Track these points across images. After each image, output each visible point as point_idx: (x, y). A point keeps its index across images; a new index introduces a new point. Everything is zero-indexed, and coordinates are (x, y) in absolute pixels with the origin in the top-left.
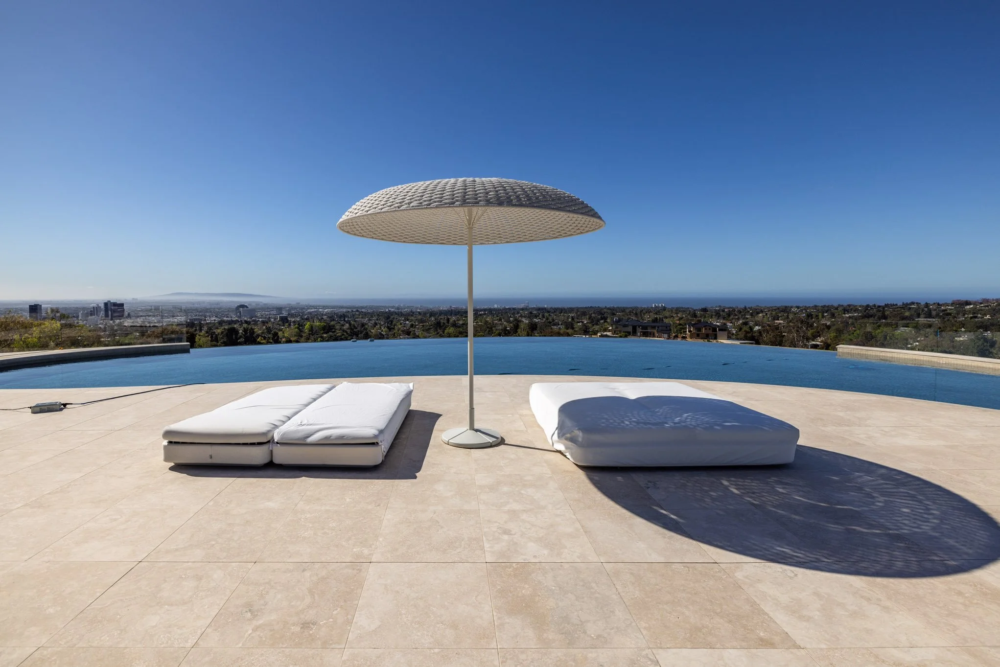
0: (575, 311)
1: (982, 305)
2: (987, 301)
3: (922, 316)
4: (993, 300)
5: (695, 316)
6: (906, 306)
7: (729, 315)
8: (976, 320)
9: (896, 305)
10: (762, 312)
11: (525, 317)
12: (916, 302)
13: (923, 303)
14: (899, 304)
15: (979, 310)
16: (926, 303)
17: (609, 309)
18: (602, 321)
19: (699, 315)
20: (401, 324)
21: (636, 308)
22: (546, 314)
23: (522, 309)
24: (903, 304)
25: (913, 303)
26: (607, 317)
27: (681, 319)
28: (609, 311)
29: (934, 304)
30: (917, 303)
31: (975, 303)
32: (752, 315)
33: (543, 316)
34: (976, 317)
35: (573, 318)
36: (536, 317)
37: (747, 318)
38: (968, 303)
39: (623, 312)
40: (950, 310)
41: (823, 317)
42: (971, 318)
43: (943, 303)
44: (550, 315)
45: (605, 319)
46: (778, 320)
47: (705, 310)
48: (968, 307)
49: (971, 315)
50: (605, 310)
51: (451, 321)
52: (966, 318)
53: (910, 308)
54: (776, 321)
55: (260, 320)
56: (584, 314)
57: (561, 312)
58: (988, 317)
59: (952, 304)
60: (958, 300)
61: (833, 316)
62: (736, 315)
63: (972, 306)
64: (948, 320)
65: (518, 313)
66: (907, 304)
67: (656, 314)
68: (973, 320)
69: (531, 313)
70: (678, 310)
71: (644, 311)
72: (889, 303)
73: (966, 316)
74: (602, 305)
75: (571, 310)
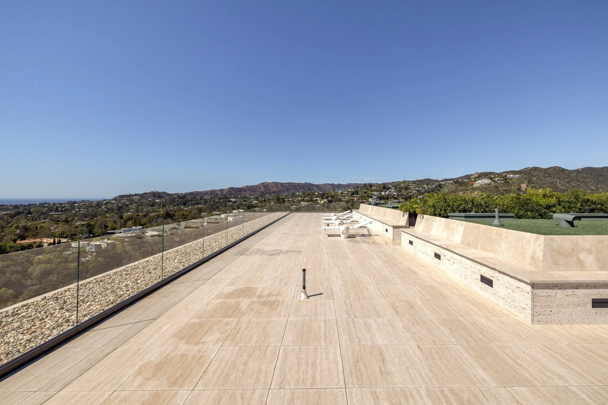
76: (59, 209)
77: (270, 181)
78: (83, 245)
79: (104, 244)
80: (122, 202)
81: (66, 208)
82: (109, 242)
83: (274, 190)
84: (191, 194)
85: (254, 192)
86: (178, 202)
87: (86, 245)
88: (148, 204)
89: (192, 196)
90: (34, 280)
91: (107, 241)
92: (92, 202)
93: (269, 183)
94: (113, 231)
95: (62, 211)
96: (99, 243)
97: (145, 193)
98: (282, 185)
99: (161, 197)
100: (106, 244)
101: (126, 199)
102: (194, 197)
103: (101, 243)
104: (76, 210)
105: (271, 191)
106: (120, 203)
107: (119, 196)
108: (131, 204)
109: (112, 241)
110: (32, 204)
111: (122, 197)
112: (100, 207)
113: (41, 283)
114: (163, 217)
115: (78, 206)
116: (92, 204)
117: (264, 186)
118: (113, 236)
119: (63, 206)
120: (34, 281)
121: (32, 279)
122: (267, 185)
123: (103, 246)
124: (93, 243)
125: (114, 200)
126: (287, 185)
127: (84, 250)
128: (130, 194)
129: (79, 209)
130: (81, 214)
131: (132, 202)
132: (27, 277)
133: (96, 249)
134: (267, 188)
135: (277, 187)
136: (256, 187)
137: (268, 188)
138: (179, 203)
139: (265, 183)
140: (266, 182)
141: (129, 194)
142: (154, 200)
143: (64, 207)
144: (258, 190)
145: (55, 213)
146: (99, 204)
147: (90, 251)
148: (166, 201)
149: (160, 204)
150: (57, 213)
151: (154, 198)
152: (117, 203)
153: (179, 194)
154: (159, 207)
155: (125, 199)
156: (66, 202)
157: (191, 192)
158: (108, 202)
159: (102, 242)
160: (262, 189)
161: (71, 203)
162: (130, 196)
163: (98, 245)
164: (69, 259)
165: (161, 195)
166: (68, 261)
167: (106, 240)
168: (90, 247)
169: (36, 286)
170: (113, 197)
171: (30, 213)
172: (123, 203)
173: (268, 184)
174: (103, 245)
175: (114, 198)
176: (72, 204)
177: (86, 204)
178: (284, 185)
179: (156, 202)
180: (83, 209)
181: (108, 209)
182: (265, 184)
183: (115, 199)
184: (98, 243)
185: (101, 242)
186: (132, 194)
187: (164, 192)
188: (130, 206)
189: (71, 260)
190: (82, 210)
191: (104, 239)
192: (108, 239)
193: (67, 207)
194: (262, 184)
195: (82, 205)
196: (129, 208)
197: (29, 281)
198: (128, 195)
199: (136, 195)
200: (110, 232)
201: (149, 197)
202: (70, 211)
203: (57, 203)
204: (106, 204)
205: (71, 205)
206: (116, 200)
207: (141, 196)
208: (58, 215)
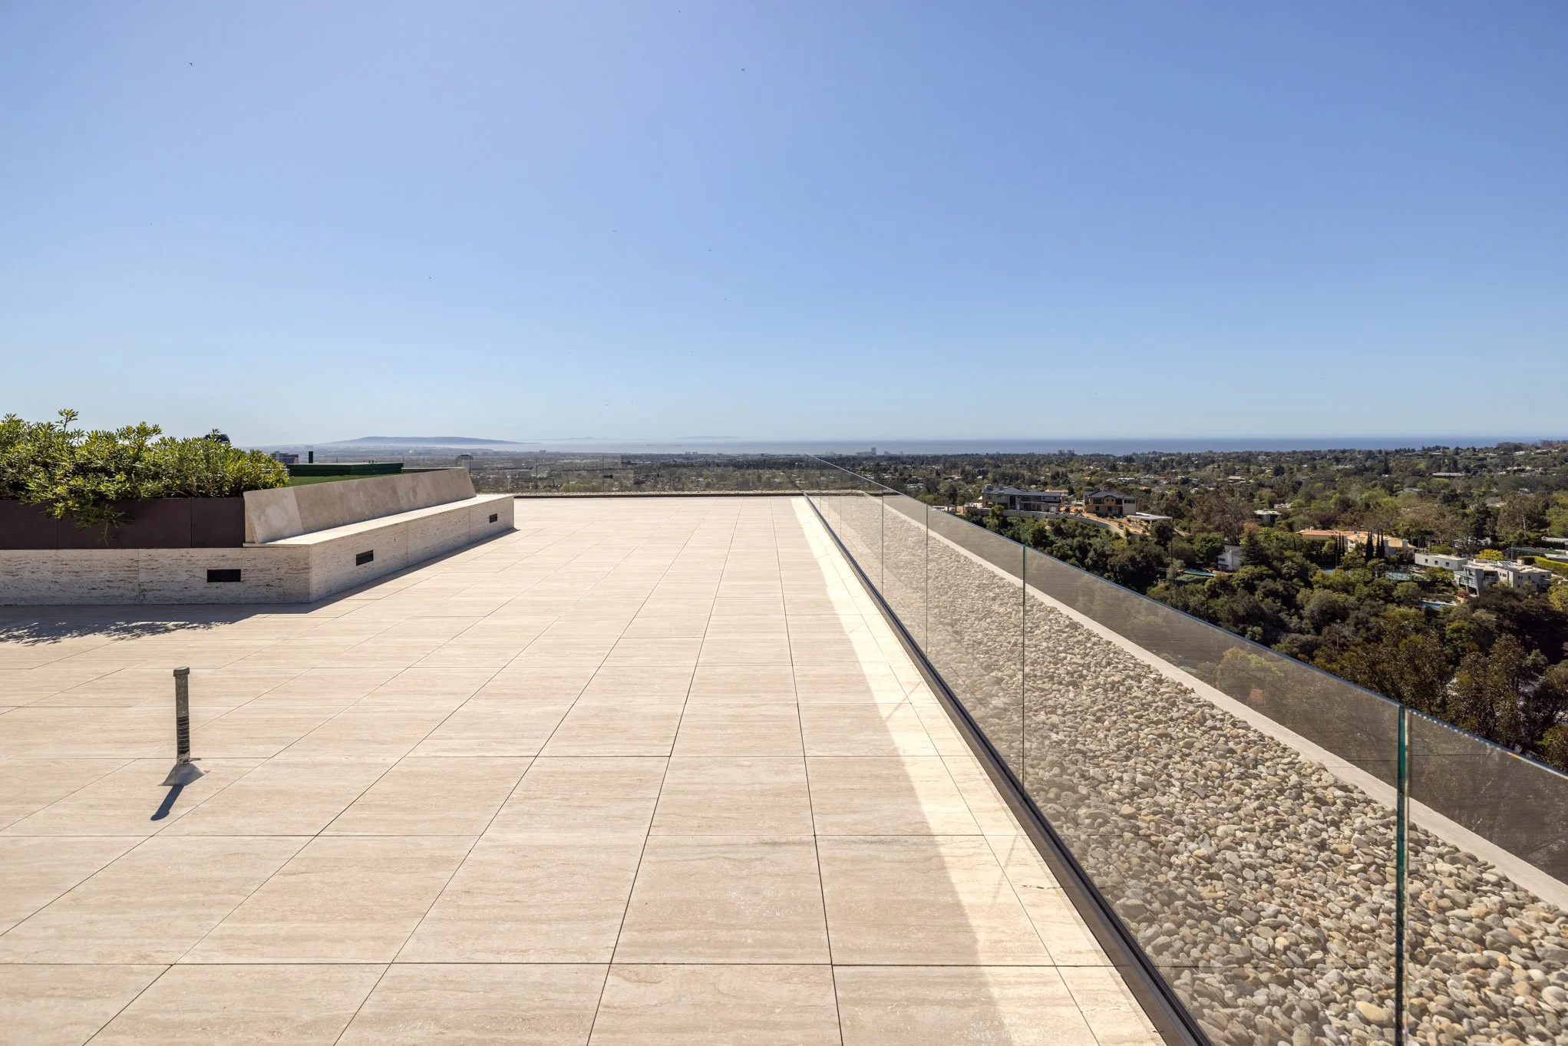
0: (942, 461)
1: (1539, 451)
2: (1548, 444)
3: (1444, 469)
5: (1114, 468)
6: (1426, 453)
7: (1164, 468)
8: (1523, 475)
9: (1414, 451)
10: (1213, 462)
11: (869, 471)
12: (1442, 446)
13: (1452, 448)
14: (1418, 448)
15: (1533, 459)
16: (1457, 449)
17: (991, 457)
18: (980, 477)
19: (1120, 468)
20: (692, 482)
21: (1032, 456)
22: (901, 467)
23: (866, 459)
24: (1424, 449)
25: (1437, 448)
26: (988, 472)
27: (1093, 473)
28: (991, 462)
30: (1444, 448)
32: (1197, 467)
33: (896, 470)
34: (1523, 471)
35: (938, 474)
36: (885, 470)
37: (1189, 473)
38: (1518, 448)
39: (1011, 462)
41: (1299, 470)
44: (905, 468)
45: (984, 473)
46: (1234, 474)
47: (1129, 460)
48: (1517, 453)
50: (986, 460)
51: (764, 478)
52: (1508, 472)
53: (1432, 456)
54: (1231, 477)
55: (492, 476)
56: (954, 466)
57: (922, 464)
60: (1507, 443)
61: (1314, 468)
62: (1173, 468)
64: (1481, 475)
65: (860, 465)
66: (1429, 449)
67: (1058, 465)
69: (878, 465)
70: (1090, 459)
71: (1042, 462)
72: (1403, 448)
74: (983, 452)
75: (936, 459)
76: (1460, 466)
78: (1447, 564)
79: (1505, 572)
82: (1528, 569)
87: (1456, 566)
90: (1306, 621)
91: (1520, 568)
94: (1562, 540)
95: (1467, 469)
96: (1492, 569)
100: (1511, 574)
103: (1496, 569)
104: (1509, 468)
109: (1539, 570)
110: (1405, 451)
113: (1318, 632)
115: (1526, 456)
118: (1549, 556)
119: (1481, 455)
120: (1306, 624)
121: (1301, 618)
123: (1502, 579)
124: (1474, 564)
127: (1446, 578)
129: (1519, 465)
132: (1293, 610)
133: (1480, 581)
145: (1448, 474)
147: (1461, 586)
150: (1452, 474)
156: (1494, 447)
159: (1502, 568)
161: (1506, 449)
163: (1488, 574)
164: (1395, 593)
166: (1391, 596)
167: (1520, 562)
168: (1464, 573)
169: (1307, 636)
171: (1387, 471)
174: (1504, 575)
177: (1550, 452)
180: (1534, 467)
184: (1488, 567)
185: (1497, 567)
189: (1399, 597)
190: (1528, 468)
191: (1515, 559)
192: (1529, 562)
193: (1493, 460)
195: (1538, 454)
197: (1295, 620)
200: (1549, 539)
202: (1490, 471)
203: (1464, 448)
208: (1446, 481)
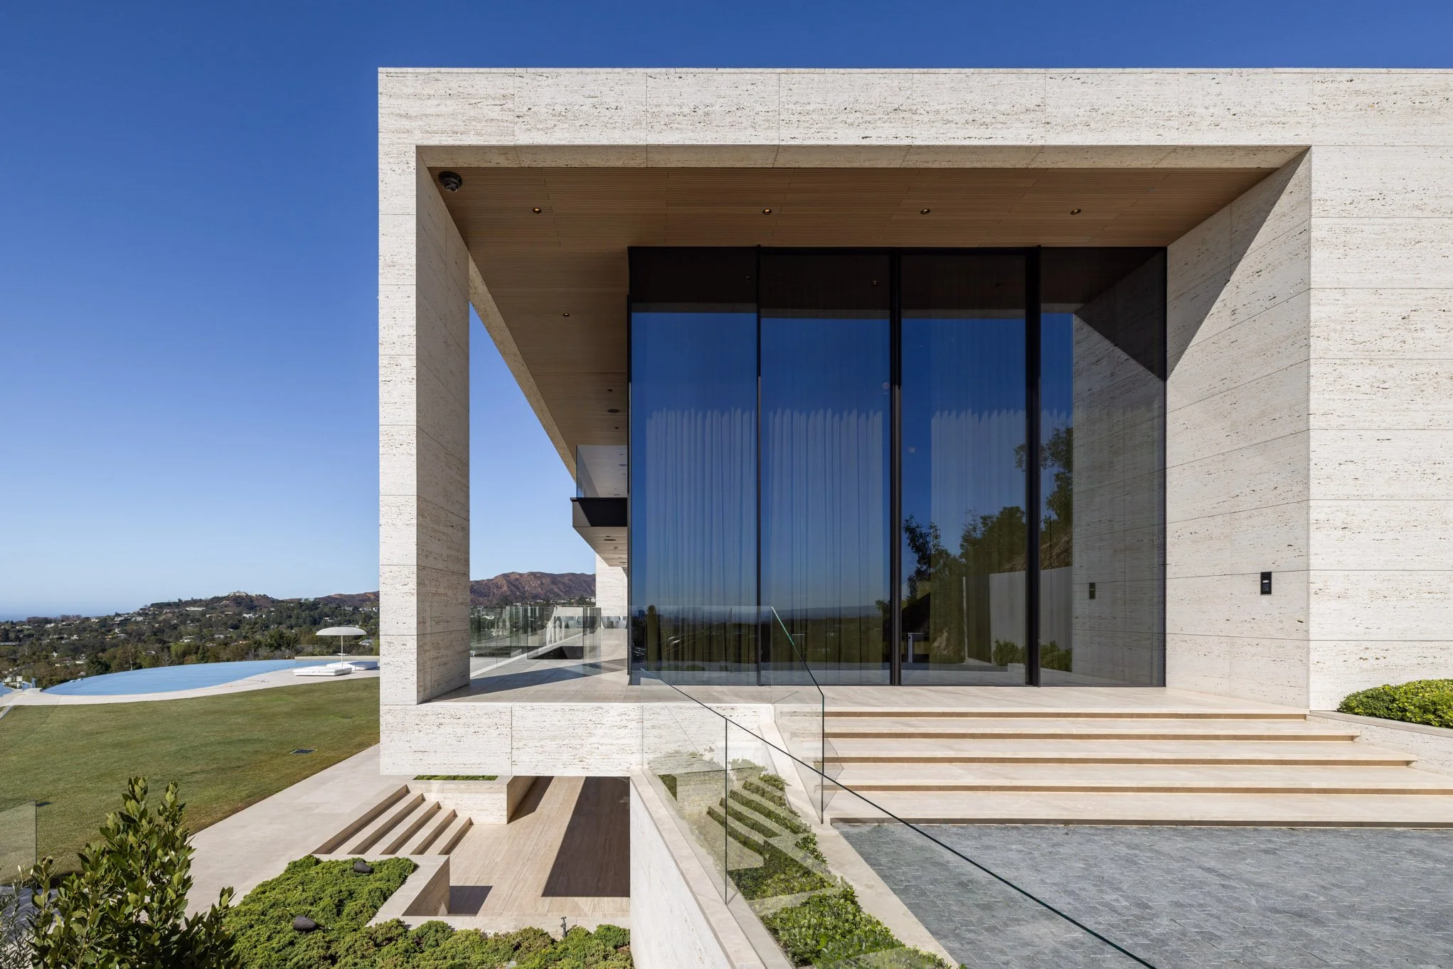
4: (73, 616)
29: (7, 622)
31: (55, 621)
40: (29, 629)
42: (58, 639)
43: (18, 620)
49: (58, 636)
58: (75, 637)
59: (29, 622)
63: (53, 625)
68: (59, 642)
73: (51, 637)
77: (524, 569)
80: (161, 618)
81: (26, 632)
83: (534, 592)
84: (329, 600)
85: (485, 596)
86: (298, 618)
88: (225, 624)
89: (334, 605)
92: (88, 619)
93: (521, 575)
97: (215, 598)
98: (554, 578)
99: (255, 607)
101: (169, 612)
102: (336, 608)
105: (527, 595)
106: (157, 622)
107: (153, 605)
108: (184, 623)
111: (160, 606)
112: (110, 631)
114: (271, 646)
116: (87, 623)
117: (509, 582)
122: (517, 579)
125: (139, 614)
126: (566, 581)
128: (180, 600)
130: (66, 644)
131: (185, 617)
134: (514, 586)
135: (542, 584)
136: (490, 584)
137: (520, 586)
138: (301, 621)
139: (510, 574)
140: (513, 573)
141: (177, 601)
142: (240, 614)
143: (21, 631)
144: (495, 591)
146: (105, 624)
148: (268, 617)
149: (255, 623)
151: (237, 610)
152: (149, 623)
153: (301, 599)
154: (255, 630)
155: (166, 613)
157: (329, 597)
158: (126, 620)
160: (505, 588)
162: (180, 604)
165: (256, 603)
170: (136, 608)
172: (164, 620)
173: (518, 577)
175: (141, 609)
176: (39, 623)
178: (559, 579)
179: (244, 617)
181: (131, 634)
182: (513, 577)
183: (143, 612)
186: (184, 599)
187: (262, 595)
188: (182, 628)
194: (505, 576)
196: (180, 633)
198: (175, 603)
199: (194, 602)
201: (226, 606)
204: (121, 624)
205: (39, 626)
206: (147, 614)
207: (206, 606)
